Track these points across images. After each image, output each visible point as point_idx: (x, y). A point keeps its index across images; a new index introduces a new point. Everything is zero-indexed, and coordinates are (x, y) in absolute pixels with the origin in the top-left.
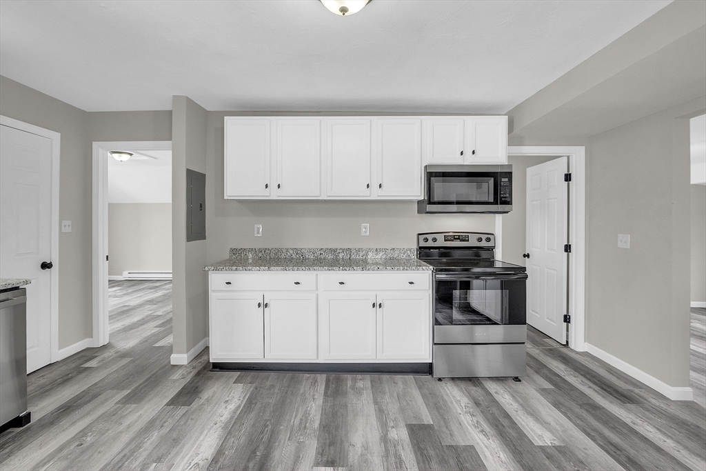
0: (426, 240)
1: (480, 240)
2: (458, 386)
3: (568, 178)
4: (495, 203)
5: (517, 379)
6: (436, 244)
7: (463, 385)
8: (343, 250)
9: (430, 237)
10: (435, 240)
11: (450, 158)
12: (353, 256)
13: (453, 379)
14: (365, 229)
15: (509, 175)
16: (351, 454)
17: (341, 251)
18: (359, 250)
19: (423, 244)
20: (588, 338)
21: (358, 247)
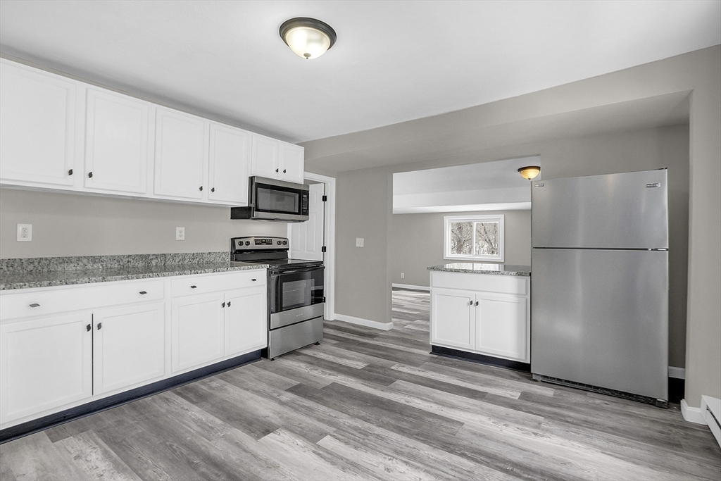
0: (241, 244)
1: (279, 243)
2: (288, 359)
3: (325, 199)
4: (299, 214)
5: (317, 344)
6: (249, 248)
7: (290, 357)
8: (157, 256)
9: (244, 241)
10: (248, 243)
11: (268, 172)
12: (168, 262)
13: (280, 356)
14: (180, 232)
15: (307, 193)
16: (273, 421)
17: (154, 257)
18: (175, 255)
19: (238, 247)
20: (336, 311)
21: (173, 252)
